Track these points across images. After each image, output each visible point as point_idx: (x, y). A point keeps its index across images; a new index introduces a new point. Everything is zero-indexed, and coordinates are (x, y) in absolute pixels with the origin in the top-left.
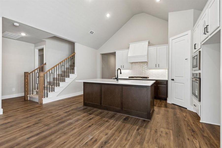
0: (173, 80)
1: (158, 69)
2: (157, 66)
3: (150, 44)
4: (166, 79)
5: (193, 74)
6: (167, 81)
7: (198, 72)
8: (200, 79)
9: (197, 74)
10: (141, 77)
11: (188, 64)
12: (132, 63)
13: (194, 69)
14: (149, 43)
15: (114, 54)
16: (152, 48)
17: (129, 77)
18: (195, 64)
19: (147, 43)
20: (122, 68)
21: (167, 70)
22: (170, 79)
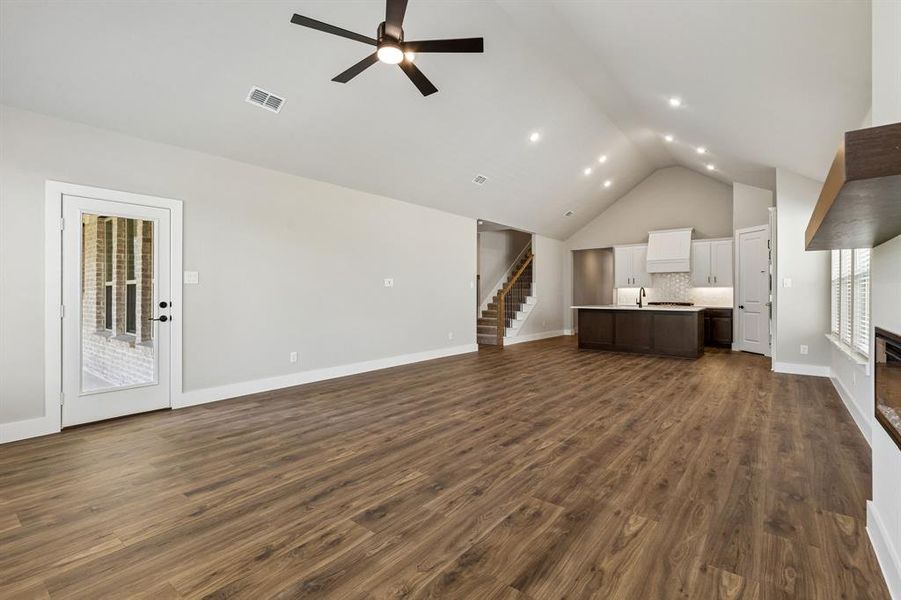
0: (742, 307)
1: (714, 286)
2: (712, 281)
3: (695, 235)
4: (730, 305)
6: (731, 310)
10: (677, 304)
12: (653, 274)
14: (693, 231)
15: (611, 250)
16: (700, 244)
17: (650, 304)
19: (688, 232)
20: (631, 283)
21: (732, 289)
22: (737, 306)
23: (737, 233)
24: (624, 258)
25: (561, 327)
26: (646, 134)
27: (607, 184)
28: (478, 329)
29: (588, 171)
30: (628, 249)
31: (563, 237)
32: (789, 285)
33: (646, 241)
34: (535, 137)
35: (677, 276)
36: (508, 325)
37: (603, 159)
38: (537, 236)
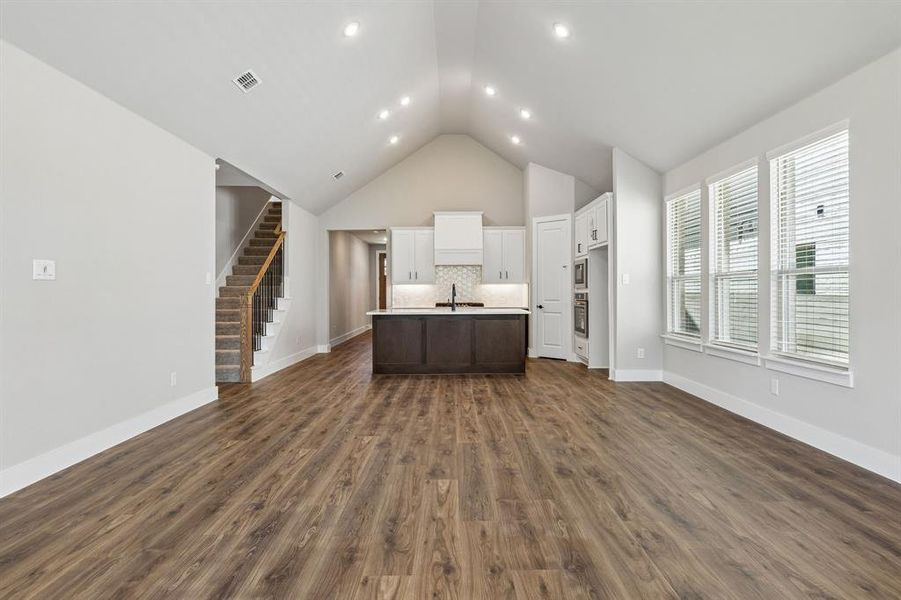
0: (541, 307)
1: (506, 283)
2: (504, 277)
3: (486, 223)
5: (577, 295)
7: (584, 291)
8: (587, 301)
9: (582, 295)
10: (469, 304)
11: (568, 275)
13: (577, 285)
14: (484, 216)
15: (386, 231)
16: (490, 231)
17: (438, 305)
18: (579, 277)
19: (477, 218)
20: (413, 278)
21: (526, 286)
22: (535, 306)
23: (535, 220)
24: (404, 245)
25: (314, 342)
26: (461, 79)
27: (394, 140)
28: (218, 356)
29: (384, 115)
30: (409, 232)
31: (318, 210)
32: (627, 282)
33: (430, 223)
34: (352, 30)
35: (465, 270)
36: (255, 346)
37: (405, 101)
38: (290, 204)
